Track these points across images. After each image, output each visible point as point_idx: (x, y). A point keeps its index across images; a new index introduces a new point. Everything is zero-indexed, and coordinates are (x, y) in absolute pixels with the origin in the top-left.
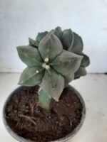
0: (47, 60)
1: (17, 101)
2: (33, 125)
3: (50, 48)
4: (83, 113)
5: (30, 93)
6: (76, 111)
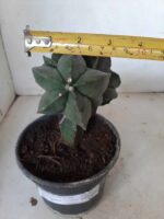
1: (32, 141)
5: (47, 128)
6: (108, 145)
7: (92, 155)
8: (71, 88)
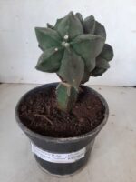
0: (66, 37)
1: (31, 102)
2: (49, 124)
3: (70, 25)
4: (106, 115)
5: (46, 95)
6: (97, 114)
7: (82, 120)
8: (66, 44)
